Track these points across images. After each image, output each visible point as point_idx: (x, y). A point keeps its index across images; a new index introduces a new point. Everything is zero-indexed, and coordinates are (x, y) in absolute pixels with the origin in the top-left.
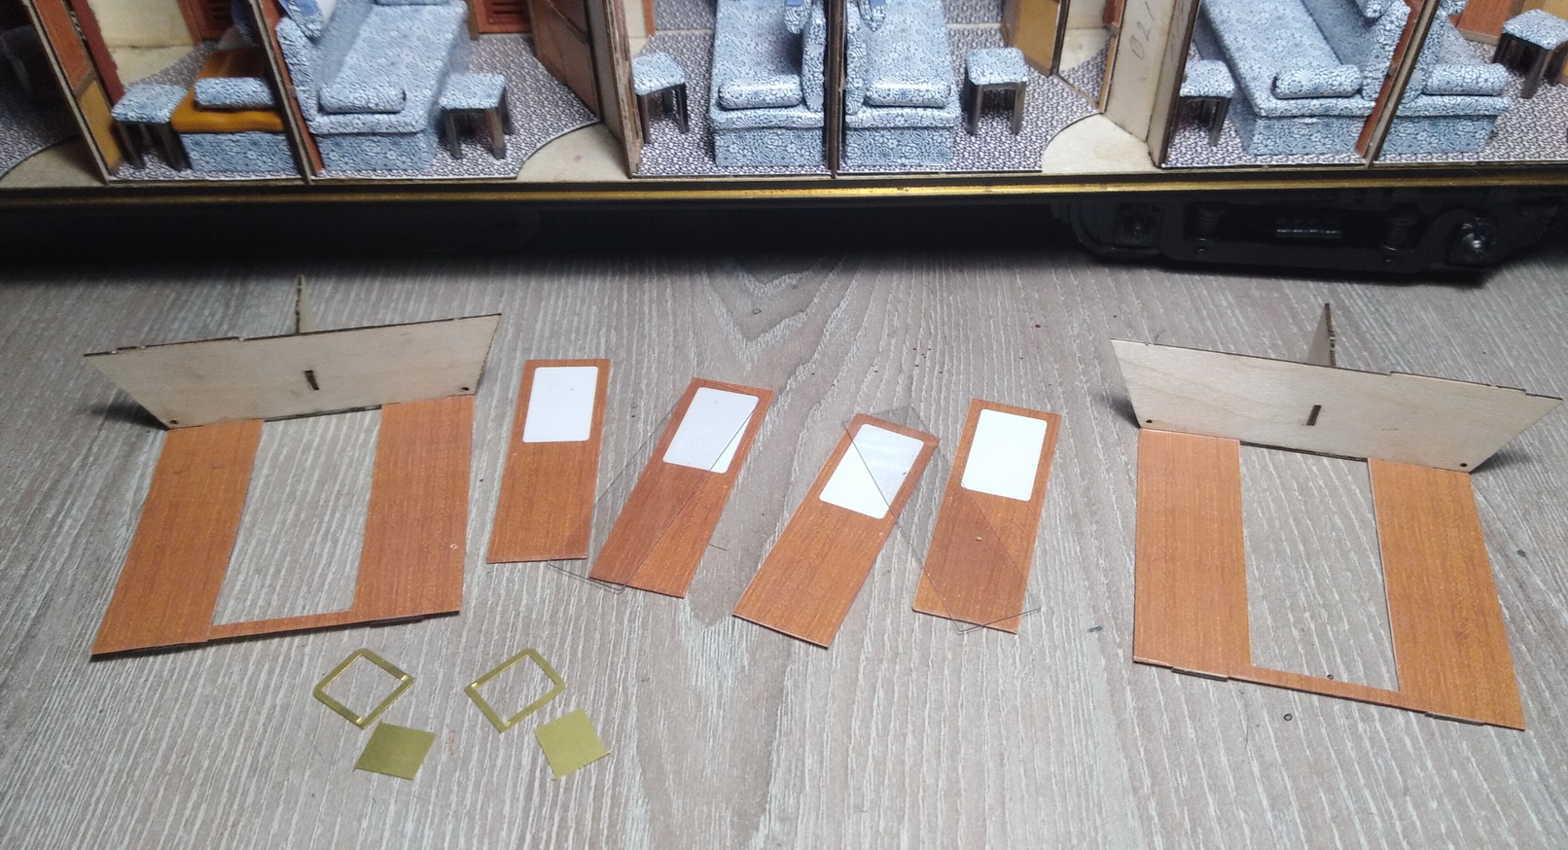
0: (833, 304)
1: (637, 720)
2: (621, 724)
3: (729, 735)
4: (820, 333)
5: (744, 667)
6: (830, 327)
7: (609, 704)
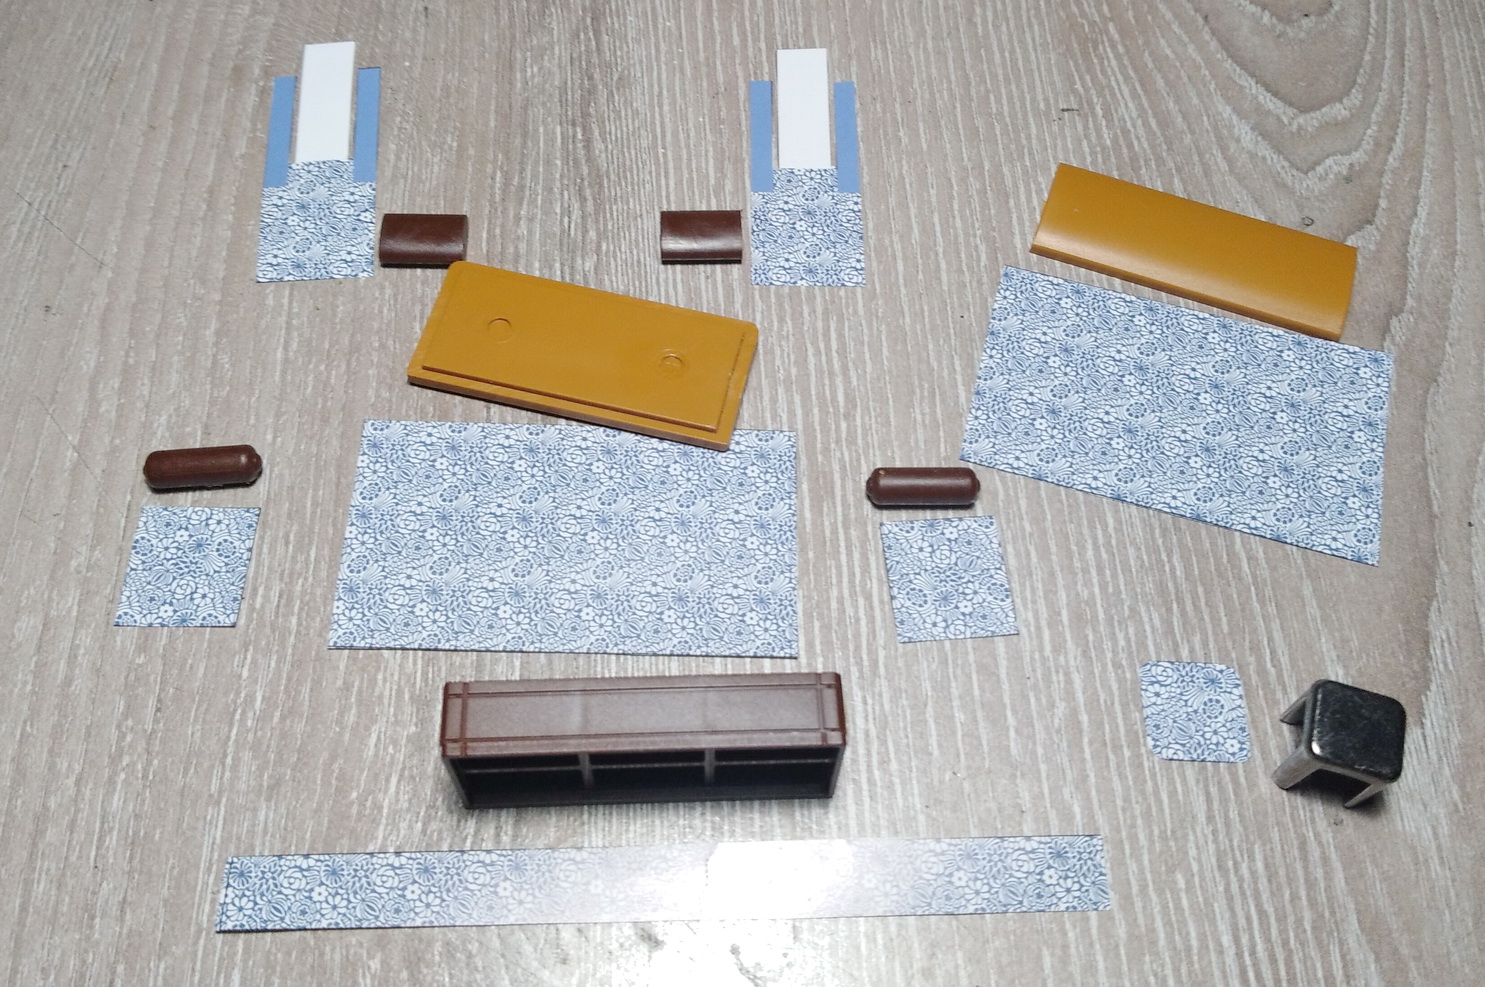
0: (1408, 212)
1: (1347, 883)
2: (1328, 888)
3: (1466, 905)
4: (1404, 263)
5: (1456, 805)
6: (1414, 251)
7: (1305, 858)
